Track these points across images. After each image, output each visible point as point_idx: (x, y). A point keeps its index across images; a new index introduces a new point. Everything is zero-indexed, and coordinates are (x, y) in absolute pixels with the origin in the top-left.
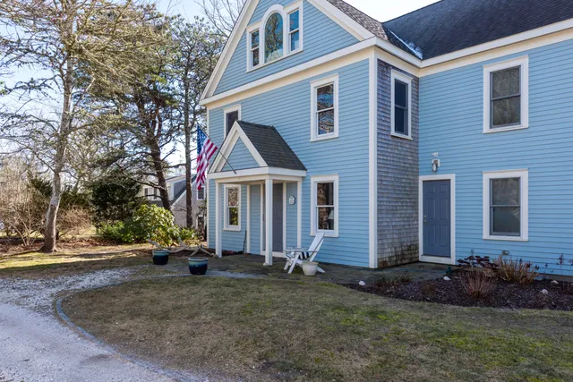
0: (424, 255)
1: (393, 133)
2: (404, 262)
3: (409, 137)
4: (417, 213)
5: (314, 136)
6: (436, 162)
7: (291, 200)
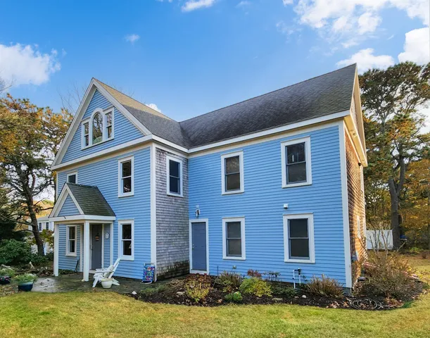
0: (193, 269)
1: (168, 192)
2: (178, 275)
3: (181, 195)
4: (188, 243)
5: (121, 193)
6: (198, 211)
7: (107, 236)
